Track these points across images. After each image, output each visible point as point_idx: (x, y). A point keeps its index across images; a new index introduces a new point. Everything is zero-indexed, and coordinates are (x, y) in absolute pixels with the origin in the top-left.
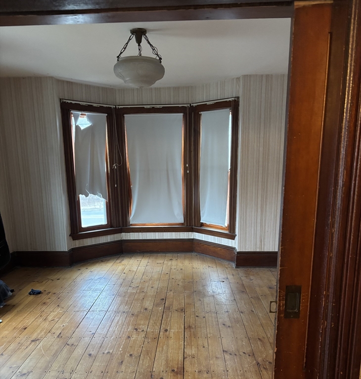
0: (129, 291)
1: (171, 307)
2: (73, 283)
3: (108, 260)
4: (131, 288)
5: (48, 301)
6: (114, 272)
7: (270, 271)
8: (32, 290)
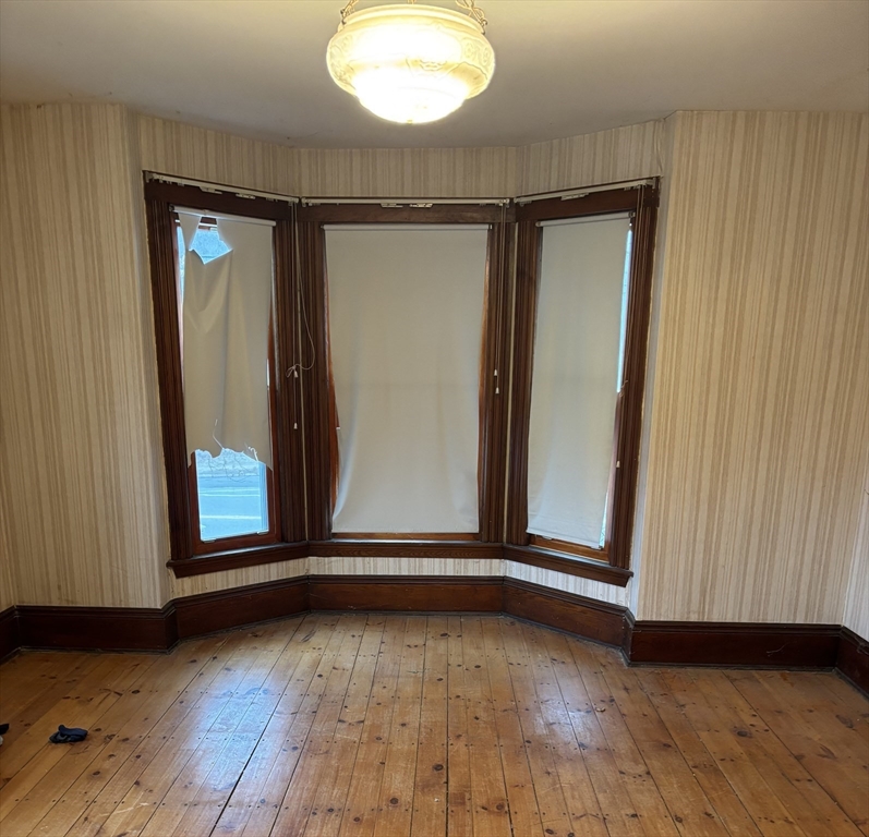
0: (338, 736)
1: (467, 796)
2: (177, 706)
3: (272, 633)
4: (344, 726)
5: (107, 764)
6: (290, 672)
7: (728, 677)
8: (61, 728)
